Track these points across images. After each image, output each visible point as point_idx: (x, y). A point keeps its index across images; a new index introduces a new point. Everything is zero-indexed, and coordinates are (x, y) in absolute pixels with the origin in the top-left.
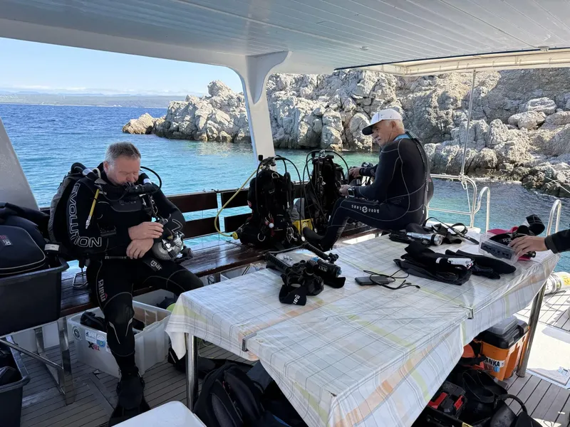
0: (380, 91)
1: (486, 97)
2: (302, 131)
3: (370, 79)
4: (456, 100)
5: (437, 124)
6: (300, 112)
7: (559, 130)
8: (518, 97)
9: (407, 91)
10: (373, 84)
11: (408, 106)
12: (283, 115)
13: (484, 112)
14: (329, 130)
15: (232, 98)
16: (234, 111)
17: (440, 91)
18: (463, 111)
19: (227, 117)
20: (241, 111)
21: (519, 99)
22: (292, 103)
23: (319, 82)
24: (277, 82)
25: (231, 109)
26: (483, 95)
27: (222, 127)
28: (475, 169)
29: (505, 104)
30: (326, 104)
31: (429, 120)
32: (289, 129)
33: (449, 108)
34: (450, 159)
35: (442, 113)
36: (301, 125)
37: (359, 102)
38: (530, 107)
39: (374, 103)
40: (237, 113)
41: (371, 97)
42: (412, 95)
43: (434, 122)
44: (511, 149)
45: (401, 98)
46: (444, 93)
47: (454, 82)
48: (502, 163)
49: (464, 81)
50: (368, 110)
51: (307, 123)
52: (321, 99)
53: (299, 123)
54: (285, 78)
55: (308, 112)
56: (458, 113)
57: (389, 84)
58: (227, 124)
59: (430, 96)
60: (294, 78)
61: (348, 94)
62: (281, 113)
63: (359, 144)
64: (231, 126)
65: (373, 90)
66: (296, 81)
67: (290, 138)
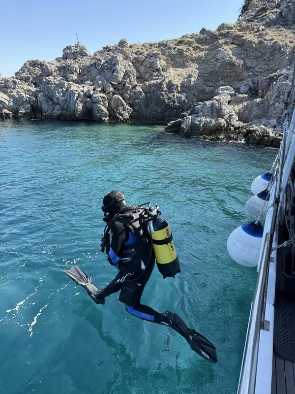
0: (128, 79)
1: (194, 85)
2: (79, 108)
3: (121, 70)
4: (177, 87)
5: (169, 102)
6: (75, 94)
7: (241, 106)
8: (211, 85)
9: (143, 80)
10: (123, 74)
11: (146, 90)
12: (58, 95)
13: (194, 95)
14: (99, 107)
15: (8, 81)
16: (12, 92)
17: (167, 81)
18: (182, 94)
19: (6, 96)
20: (18, 92)
21: (212, 86)
22: (64, 86)
23: (81, 71)
24: (42, 69)
25: (9, 91)
26: (192, 83)
27: (4, 106)
28: (215, 131)
29: (205, 90)
30: (93, 88)
31: (164, 100)
32: (66, 106)
33: (174, 92)
34: (201, 125)
35: (171, 95)
36: (78, 103)
37: (115, 86)
38: (221, 92)
39: (125, 87)
40: (15, 94)
41: (123, 83)
42: (147, 83)
43: (167, 101)
44: (232, 118)
45: (141, 85)
46: (170, 82)
47: (173, 74)
48: (228, 127)
49: (178, 74)
50: (121, 93)
51: (81, 102)
52: (86, 83)
53: (75, 102)
54: (50, 66)
55: (81, 93)
56: (180, 95)
57: (133, 74)
58: (7, 103)
59: (161, 84)
60: (57, 67)
61: (107, 80)
62: (57, 94)
63: (120, 117)
64: (11, 104)
65: (124, 78)
66: (58, 68)
67: (68, 113)
